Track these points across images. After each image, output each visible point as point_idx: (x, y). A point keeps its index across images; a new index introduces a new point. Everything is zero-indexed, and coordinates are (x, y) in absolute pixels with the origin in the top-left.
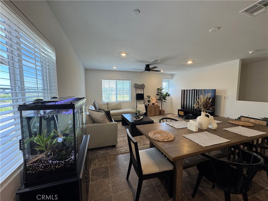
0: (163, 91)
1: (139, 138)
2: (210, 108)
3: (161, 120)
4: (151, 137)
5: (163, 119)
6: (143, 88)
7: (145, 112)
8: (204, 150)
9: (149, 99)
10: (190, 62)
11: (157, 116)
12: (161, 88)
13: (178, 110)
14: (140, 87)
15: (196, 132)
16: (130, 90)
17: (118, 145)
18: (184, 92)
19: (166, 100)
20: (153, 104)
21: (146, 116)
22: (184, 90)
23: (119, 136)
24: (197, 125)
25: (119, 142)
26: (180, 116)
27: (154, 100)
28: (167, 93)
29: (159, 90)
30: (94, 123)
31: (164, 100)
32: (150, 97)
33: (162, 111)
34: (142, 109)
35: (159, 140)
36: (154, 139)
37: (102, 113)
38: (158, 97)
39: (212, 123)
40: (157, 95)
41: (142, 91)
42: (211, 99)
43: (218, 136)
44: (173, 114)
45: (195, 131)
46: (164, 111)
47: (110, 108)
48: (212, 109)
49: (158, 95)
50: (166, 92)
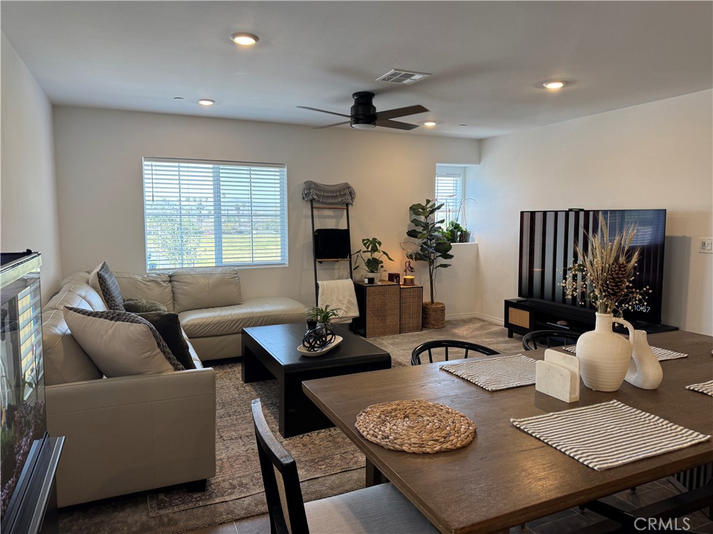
0: (438, 216)
1: (322, 439)
2: (633, 293)
3: (422, 349)
4: (365, 434)
5: (428, 346)
6: (347, 205)
7: (355, 313)
8: (597, 484)
9: (376, 255)
10: (555, 86)
11: (410, 331)
12: (428, 201)
13: (506, 301)
14: (332, 201)
15: (573, 405)
16: (286, 213)
17: (219, 478)
18: (530, 221)
19: (451, 257)
20: (392, 277)
21: (362, 331)
22: (533, 214)
23: (226, 435)
24: (576, 370)
25: (227, 465)
26: (513, 330)
27: (395, 259)
28: (457, 227)
29: (422, 212)
30: (99, 374)
31: (441, 261)
32: (380, 244)
33: (436, 311)
34: (340, 301)
35: (404, 448)
36: (377, 445)
37: (134, 327)
38: (415, 245)
39: (641, 360)
40: (412, 234)
41: (342, 215)
42: (636, 254)
43: (661, 417)
44: (481, 323)
45: (566, 398)
46: (442, 310)
47: (183, 300)
48: (640, 300)
49: (416, 237)
50: (452, 224)
